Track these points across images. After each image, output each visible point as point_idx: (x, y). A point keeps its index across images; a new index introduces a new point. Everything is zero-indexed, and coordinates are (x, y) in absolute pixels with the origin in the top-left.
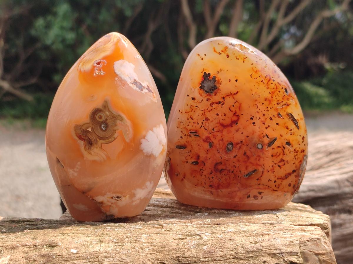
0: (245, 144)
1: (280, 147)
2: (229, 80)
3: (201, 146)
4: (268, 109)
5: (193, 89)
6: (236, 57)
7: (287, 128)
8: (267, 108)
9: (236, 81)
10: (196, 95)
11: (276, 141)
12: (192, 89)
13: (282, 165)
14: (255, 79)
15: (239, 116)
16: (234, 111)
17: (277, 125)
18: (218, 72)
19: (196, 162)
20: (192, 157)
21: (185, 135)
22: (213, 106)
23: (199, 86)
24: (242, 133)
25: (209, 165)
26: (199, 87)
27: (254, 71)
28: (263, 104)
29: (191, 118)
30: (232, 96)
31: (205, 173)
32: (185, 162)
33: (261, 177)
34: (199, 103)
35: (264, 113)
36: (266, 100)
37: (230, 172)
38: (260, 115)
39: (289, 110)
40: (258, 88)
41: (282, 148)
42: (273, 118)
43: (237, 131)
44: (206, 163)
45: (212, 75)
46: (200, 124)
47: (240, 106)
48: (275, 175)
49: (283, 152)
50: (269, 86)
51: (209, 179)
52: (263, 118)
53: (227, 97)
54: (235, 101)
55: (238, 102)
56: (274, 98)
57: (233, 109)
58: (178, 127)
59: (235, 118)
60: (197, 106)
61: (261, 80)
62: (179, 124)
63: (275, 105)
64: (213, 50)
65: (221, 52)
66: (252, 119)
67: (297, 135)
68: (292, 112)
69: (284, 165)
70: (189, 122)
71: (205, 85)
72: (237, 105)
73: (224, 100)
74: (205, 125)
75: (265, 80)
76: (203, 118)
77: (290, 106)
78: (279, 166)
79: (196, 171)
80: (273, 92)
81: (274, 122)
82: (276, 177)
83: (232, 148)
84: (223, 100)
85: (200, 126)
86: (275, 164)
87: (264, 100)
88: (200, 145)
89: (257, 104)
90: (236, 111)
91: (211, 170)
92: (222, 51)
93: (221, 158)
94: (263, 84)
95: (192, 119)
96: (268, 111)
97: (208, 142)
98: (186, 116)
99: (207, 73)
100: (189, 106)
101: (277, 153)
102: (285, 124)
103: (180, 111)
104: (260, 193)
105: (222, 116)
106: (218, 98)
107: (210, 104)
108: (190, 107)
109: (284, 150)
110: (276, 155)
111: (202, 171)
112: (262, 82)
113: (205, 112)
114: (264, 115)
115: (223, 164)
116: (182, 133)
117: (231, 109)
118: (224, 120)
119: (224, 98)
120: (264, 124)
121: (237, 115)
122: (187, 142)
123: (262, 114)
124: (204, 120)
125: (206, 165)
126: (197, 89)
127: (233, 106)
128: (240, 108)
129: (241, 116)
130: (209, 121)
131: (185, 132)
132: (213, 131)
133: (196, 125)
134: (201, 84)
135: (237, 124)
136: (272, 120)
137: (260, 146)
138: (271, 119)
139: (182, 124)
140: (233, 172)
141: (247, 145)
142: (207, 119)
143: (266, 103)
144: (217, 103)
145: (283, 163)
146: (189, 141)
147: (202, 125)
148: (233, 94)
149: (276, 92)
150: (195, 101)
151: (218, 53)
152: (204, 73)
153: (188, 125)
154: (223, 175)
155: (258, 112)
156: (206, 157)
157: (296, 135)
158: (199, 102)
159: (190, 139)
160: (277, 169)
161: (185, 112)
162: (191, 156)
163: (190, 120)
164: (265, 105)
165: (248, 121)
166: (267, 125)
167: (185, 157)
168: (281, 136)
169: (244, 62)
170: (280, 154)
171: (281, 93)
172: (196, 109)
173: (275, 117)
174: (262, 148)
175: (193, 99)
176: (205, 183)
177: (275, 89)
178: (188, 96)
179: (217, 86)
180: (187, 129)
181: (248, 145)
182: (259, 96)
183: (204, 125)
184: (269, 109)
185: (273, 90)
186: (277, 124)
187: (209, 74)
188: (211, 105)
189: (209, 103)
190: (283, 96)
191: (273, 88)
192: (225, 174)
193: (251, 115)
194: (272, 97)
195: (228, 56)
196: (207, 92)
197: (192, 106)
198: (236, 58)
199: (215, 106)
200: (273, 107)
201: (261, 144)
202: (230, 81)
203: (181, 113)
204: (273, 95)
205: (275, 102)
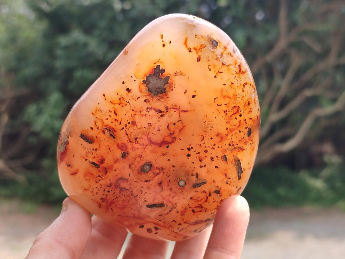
0: (166, 174)
1: (205, 192)
2: (185, 91)
3: (112, 151)
4: (214, 147)
5: (134, 78)
6: (209, 66)
7: (226, 175)
8: (215, 145)
9: (194, 96)
10: (135, 87)
11: (205, 185)
12: (132, 77)
13: (197, 212)
14: (218, 105)
15: (175, 138)
16: (172, 131)
17: (215, 169)
18: (176, 74)
19: (97, 165)
20: (94, 157)
21: (98, 128)
22: (149, 112)
23: (143, 78)
24: (169, 160)
25: (111, 176)
26: (142, 80)
27: (222, 95)
28: (212, 138)
29: (115, 112)
30: (178, 111)
31: (102, 182)
32: (83, 157)
33: (166, 214)
34: (133, 99)
35: (207, 149)
36: (217, 135)
37: (132, 195)
38: (201, 150)
39: (240, 156)
40: (215, 118)
41: (207, 194)
42: (215, 159)
43: (164, 155)
44: (108, 172)
45: (166, 73)
46: (123, 125)
47: (182, 129)
48: (183, 218)
49: (205, 199)
50: (231, 121)
51: (104, 191)
52: (202, 155)
53: (172, 109)
54: (180, 120)
55: (182, 123)
56: (230, 137)
57: (172, 127)
58: (93, 114)
59: (169, 139)
60: (128, 102)
61: (225, 110)
62: (96, 111)
63: (226, 145)
64: (183, 41)
65: (193, 50)
66: (189, 149)
67: (234, 186)
68: (242, 160)
69: (199, 212)
70: (110, 116)
71: (152, 82)
72: (179, 124)
73: (167, 112)
74: (129, 129)
75: (230, 112)
76: (130, 119)
77: (244, 151)
78: (193, 211)
79: (92, 174)
80: (232, 130)
81: (214, 163)
82: (183, 220)
83: (148, 170)
84: (165, 111)
85: (122, 128)
86: (190, 208)
87: (216, 135)
88: (111, 149)
89: (204, 137)
90: (174, 131)
91: (110, 183)
92: (195, 49)
93: (130, 176)
94: (225, 115)
95: (116, 114)
96: (214, 148)
97: (122, 150)
98: (110, 107)
99: (161, 68)
100: (119, 97)
101: (198, 198)
102: (226, 170)
103: (104, 95)
104: (156, 229)
105: (154, 128)
106: (160, 105)
107: (146, 107)
108: (120, 99)
109: (208, 197)
110: (196, 199)
111: (100, 178)
112: (224, 112)
113: (135, 114)
114: (206, 151)
115: (128, 183)
116: (95, 124)
117: (169, 126)
118: (155, 135)
119: (167, 109)
120: (201, 161)
121: (173, 136)
122: (96, 137)
123: (204, 150)
124: (129, 123)
125: (107, 174)
126: (139, 80)
127: (174, 124)
128: (181, 130)
129: (177, 141)
130: (135, 127)
131: (99, 124)
132: (134, 141)
133: (118, 124)
134: (147, 77)
135: (168, 147)
136: (213, 161)
137: (182, 183)
138: (212, 159)
139: (100, 113)
140: (135, 197)
141: (168, 175)
142: (134, 123)
143: (216, 139)
144: (156, 110)
145: (199, 209)
146: (100, 138)
147: (124, 127)
148: (181, 109)
149: (236, 131)
150: (130, 94)
151: (188, 49)
152: (157, 66)
153: (107, 119)
154: (122, 194)
155: (200, 145)
156: (112, 166)
157: (231, 186)
158: (133, 97)
159: (101, 135)
160: (189, 213)
161: (111, 101)
162: (95, 155)
163: (113, 114)
164: (214, 141)
165: (183, 150)
166: (203, 164)
167: (87, 153)
168: (214, 181)
169: (215, 77)
170: (201, 200)
171: (241, 134)
172: (126, 105)
173: (218, 159)
174: (183, 187)
175: (128, 90)
176: (97, 193)
177: (236, 127)
178: (123, 83)
179: (167, 89)
180: (103, 123)
181: (168, 177)
182: (212, 127)
183: (127, 129)
184: (216, 147)
185: (234, 127)
186: (216, 167)
187: (163, 71)
188: (147, 109)
189: (146, 105)
190: (241, 138)
191: (234, 124)
192: (125, 195)
193: (190, 145)
194: (227, 135)
195: (200, 59)
196: (150, 91)
197: (122, 98)
198: (208, 68)
199: (153, 113)
200: (221, 147)
201: (185, 181)
202: (185, 93)
203: (105, 99)
204: (229, 133)
205: (227, 143)
